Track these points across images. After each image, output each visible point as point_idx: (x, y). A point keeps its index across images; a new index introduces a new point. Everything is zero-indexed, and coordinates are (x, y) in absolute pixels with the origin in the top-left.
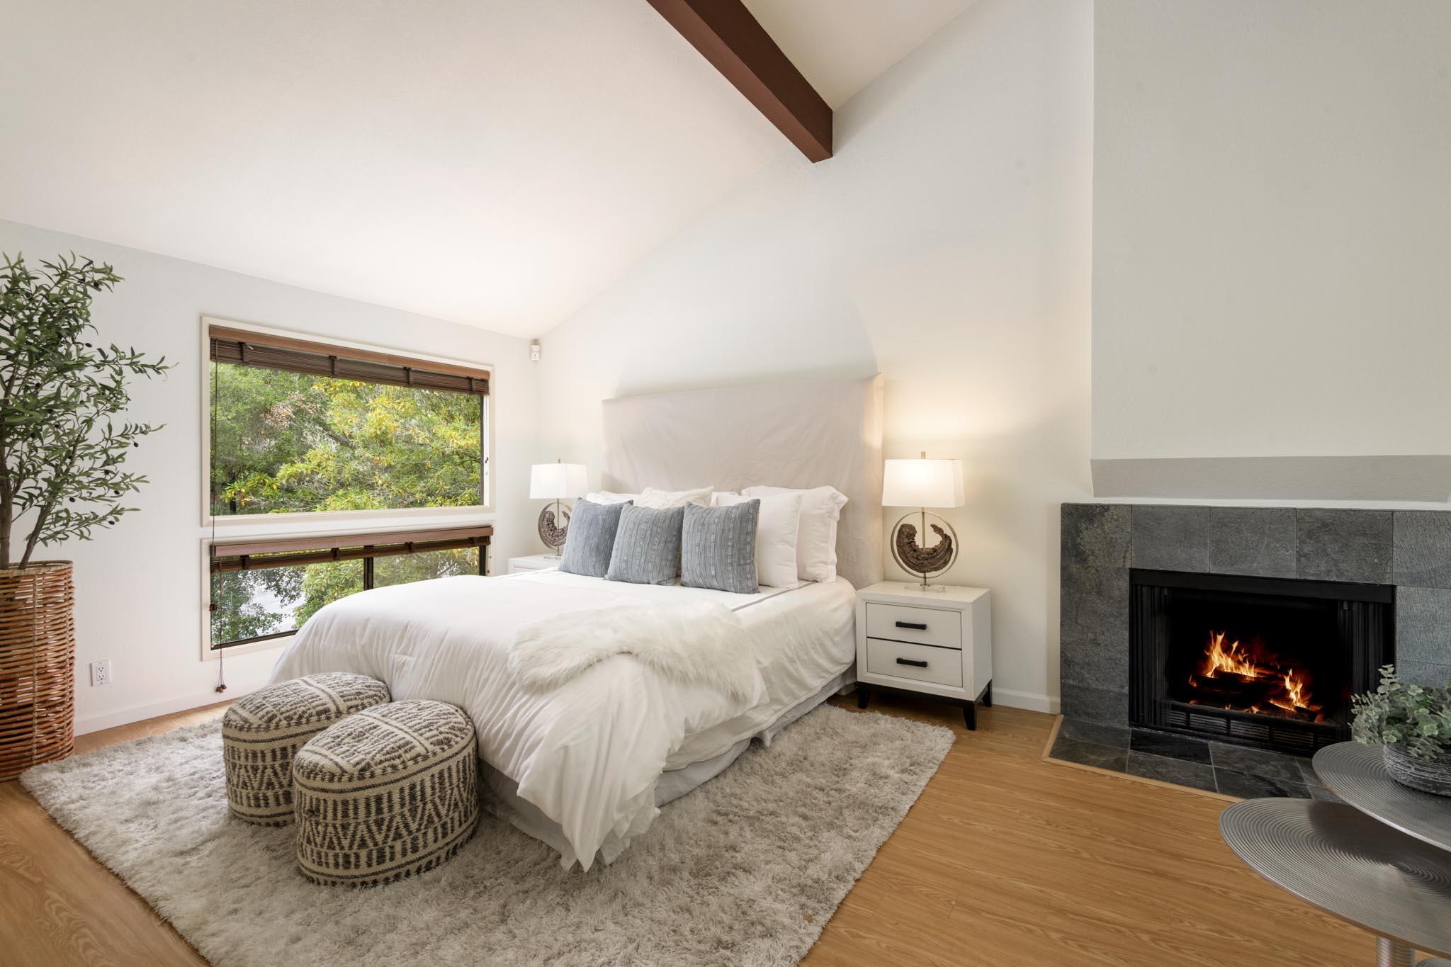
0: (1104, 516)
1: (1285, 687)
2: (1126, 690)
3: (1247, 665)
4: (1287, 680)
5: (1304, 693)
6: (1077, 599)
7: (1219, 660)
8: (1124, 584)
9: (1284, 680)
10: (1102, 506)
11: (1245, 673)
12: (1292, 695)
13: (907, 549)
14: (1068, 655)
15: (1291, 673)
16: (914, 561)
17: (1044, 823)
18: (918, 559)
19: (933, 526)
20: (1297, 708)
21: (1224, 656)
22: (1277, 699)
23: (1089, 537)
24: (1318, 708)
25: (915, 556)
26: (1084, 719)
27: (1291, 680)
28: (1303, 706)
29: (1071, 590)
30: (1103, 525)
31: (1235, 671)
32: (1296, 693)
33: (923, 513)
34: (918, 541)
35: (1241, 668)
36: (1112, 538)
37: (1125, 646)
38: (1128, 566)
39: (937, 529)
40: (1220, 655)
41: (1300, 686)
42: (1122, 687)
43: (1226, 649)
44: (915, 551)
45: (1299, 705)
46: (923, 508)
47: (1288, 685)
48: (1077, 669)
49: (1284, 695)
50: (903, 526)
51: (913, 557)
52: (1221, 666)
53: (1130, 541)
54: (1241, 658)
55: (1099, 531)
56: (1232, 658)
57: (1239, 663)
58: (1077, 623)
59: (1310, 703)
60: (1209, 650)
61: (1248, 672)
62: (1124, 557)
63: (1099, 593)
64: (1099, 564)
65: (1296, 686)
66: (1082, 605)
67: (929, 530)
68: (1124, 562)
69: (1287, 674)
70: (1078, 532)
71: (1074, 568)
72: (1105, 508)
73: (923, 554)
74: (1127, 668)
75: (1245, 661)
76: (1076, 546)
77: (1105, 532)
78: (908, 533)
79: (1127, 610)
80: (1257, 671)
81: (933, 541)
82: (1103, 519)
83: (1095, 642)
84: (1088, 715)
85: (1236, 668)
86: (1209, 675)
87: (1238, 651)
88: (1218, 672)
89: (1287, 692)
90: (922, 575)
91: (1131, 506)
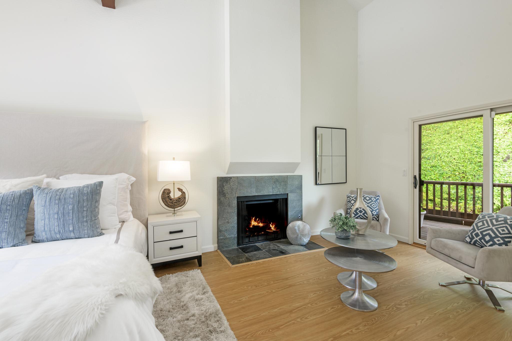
0: (230, 180)
1: (270, 227)
2: (236, 236)
3: (260, 223)
4: (271, 225)
5: (275, 227)
6: (223, 209)
7: (254, 223)
8: (235, 202)
9: (270, 225)
10: (230, 177)
11: (260, 225)
12: (272, 228)
13: (167, 199)
14: (221, 228)
15: (272, 223)
16: (171, 204)
17: (255, 287)
18: (172, 203)
19: (178, 189)
20: (273, 231)
21: (255, 222)
22: (268, 229)
23: (226, 188)
24: (279, 230)
25: (171, 202)
26: (225, 249)
27: (272, 225)
28: (275, 230)
29: (221, 206)
30: (230, 183)
31: (257, 225)
32: (273, 227)
33: (174, 183)
34: (172, 195)
35: (259, 224)
36: (232, 188)
37: (236, 222)
38: (237, 196)
39: (180, 190)
40: (254, 222)
41: (274, 226)
42: (235, 235)
43: (255, 220)
44: (171, 200)
45: (274, 230)
46: (174, 181)
47: (271, 226)
48: (223, 233)
49: (270, 228)
50: (165, 190)
51: (170, 202)
52: (254, 224)
53: (237, 188)
54: (259, 222)
55: (229, 186)
56: (257, 222)
57: (259, 223)
58: (223, 217)
59: (277, 229)
60: (251, 221)
61: (261, 225)
62: (236, 193)
63: (229, 206)
64: (229, 196)
65: (273, 226)
66: (224, 211)
67: (177, 190)
68: (236, 195)
69: (271, 224)
70: (223, 186)
71: (222, 199)
72: (231, 178)
73: (175, 201)
74: (236, 228)
75: (260, 222)
76: (223, 191)
77: (230, 186)
78: (168, 193)
79: (236, 210)
80: (263, 224)
81: (178, 194)
82: (230, 182)
83: (228, 222)
84: (226, 247)
85: (258, 224)
86: (251, 227)
87: (258, 220)
88: (254, 226)
89: (271, 228)
90: (173, 209)
91: (237, 177)
